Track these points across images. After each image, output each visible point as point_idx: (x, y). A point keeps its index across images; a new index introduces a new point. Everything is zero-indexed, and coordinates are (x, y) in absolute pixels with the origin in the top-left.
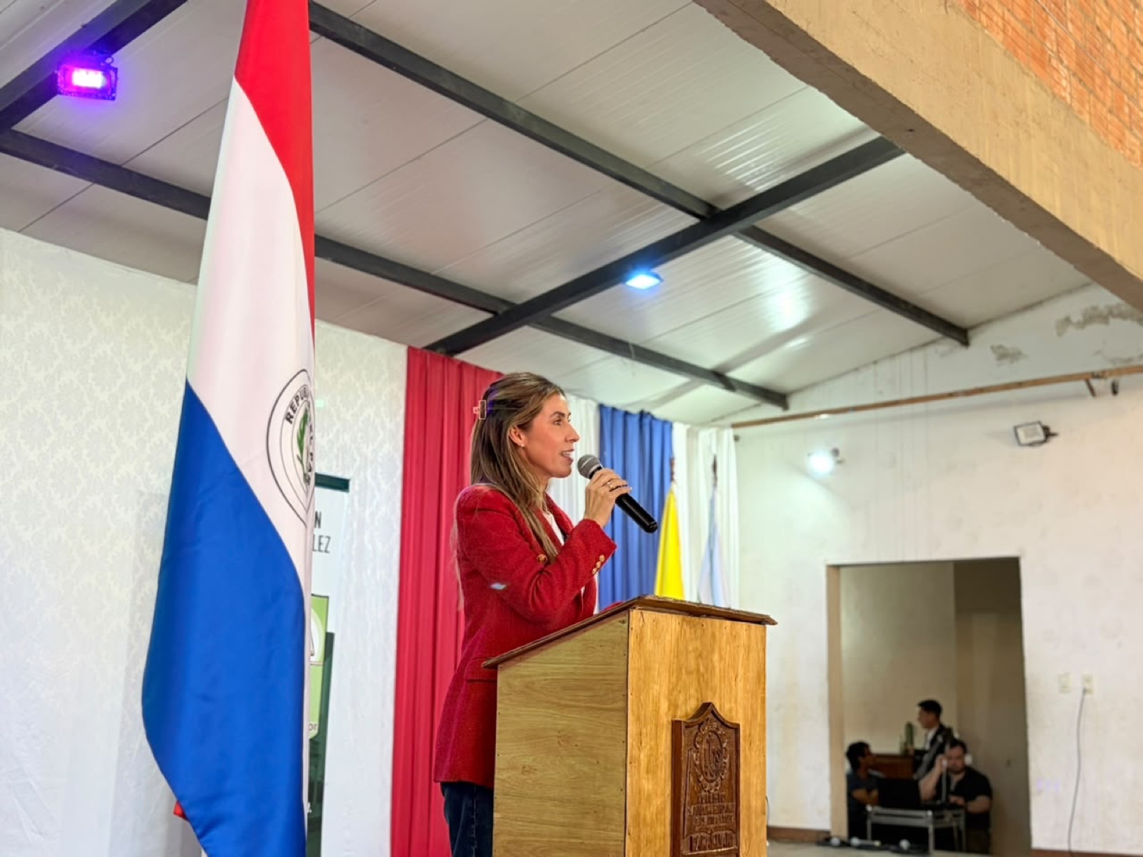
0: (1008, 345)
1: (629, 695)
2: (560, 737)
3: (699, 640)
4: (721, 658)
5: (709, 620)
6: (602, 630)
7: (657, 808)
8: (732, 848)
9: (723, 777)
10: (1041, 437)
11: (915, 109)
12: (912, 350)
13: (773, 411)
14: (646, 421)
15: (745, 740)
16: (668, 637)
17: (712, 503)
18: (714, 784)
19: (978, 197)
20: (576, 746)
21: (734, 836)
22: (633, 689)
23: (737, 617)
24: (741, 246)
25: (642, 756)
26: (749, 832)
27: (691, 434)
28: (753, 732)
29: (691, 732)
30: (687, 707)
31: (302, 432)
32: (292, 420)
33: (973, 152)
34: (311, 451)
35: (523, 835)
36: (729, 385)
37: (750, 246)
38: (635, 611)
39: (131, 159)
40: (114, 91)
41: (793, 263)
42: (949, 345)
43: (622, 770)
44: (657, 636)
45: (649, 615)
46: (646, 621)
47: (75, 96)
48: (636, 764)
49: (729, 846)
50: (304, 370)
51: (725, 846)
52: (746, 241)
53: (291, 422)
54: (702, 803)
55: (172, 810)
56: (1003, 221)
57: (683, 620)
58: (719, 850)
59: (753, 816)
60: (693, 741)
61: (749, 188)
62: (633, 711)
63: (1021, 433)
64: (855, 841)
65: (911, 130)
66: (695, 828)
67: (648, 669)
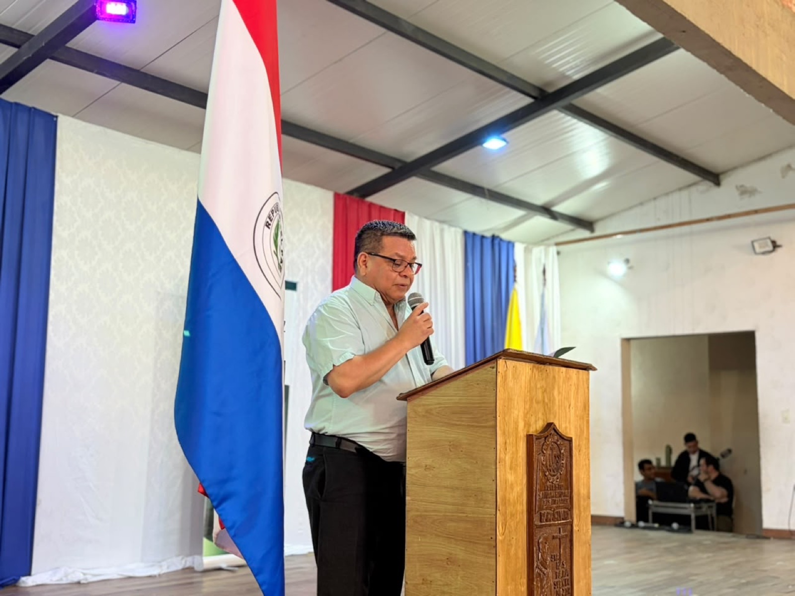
0: (748, 185)
1: (498, 416)
2: (451, 445)
3: (544, 380)
4: (559, 393)
5: (551, 367)
6: (478, 373)
7: (518, 492)
8: (568, 521)
9: (562, 473)
10: (770, 248)
11: (686, 16)
12: (680, 189)
13: (584, 233)
14: (496, 242)
15: (576, 449)
16: (523, 378)
17: (543, 297)
18: (555, 477)
19: (730, 78)
20: (462, 451)
21: (569, 512)
22: (500, 412)
23: (571, 365)
24: (563, 118)
25: (507, 458)
26: (580, 511)
27: (527, 251)
28: (581, 443)
29: (540, 442)
30: (537, 426)
31: (276, 235)
32: (270, 226)
33: (727, 46)
34: (282, 249)
35: (426, 511)
36: (554, 216)
37: (569, 118)
38: (501, 360)
39: (146, 66)
40: (134, 16)
41: (599, 129)
42: (706, 185)
43: (494, 467)
44: (516, 377)
45: (511, 364)
46: (508, 367)
47: (108, 21)
48: (503, 463)
49: (565, 519)
50: (276, 193)
51: (563, 519)
52: (566, 114)
53: (269, 228)
54: (548, 490)
55: (197, 488)
56: (747, 95)
57: (533, 367)
58: (559, 522)
59: (582, 500)
60: (541, 449)
61: (568, 77)
62: (500, 427)
63: (756, 245)
64: (641, 524)
65: (684, 32)
66: (543, 506)
67: (510, 399)
